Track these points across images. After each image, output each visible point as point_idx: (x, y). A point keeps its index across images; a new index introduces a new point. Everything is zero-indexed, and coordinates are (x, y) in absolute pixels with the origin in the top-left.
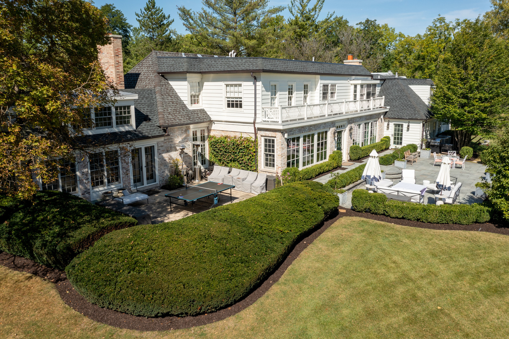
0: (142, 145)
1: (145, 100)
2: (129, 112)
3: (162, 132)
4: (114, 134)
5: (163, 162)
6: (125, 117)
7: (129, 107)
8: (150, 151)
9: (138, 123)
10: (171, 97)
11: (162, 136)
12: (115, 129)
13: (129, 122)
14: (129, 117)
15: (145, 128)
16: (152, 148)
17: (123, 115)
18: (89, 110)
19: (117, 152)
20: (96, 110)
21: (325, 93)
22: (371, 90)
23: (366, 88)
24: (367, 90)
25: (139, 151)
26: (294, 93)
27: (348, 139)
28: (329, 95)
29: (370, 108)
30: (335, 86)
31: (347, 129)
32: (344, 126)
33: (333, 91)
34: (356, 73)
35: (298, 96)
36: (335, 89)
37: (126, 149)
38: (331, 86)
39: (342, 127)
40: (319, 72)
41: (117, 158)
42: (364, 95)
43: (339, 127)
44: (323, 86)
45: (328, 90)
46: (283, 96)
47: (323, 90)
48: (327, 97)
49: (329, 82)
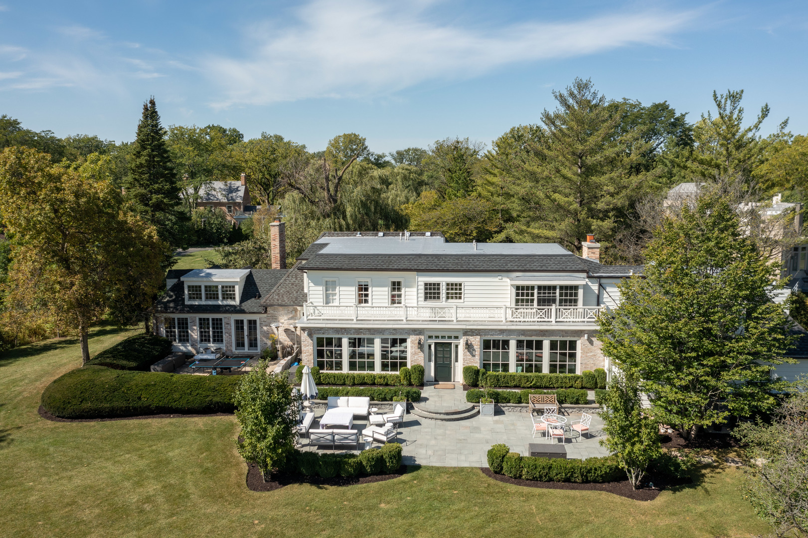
0: (245, 318)
2: (234, 291)
3: (261, 310)
4: (219, 306)
5: (267, 335)
6: (231, 294)
7: (234, 287)
8: (252, 324)
9: (243, 300)
11: (260, 313)
12: (220, 302)
13: (234, 298)
14: (235, 295)
15: (250, 304)
16: (255, 322)
17: (228, 292)
18: (200, 287)
19: (221, 320)
20: (206, 287)
21: (432, 292)
22: (558, 294)
23: (536, 291)
24: (539, 293)
25: (242, 321)
26: (370, 289)
27: (464, 355)
28: (443, 294)
29: (546, 319)
30: (460, 285)
31: (462, 342)
32: (456, 338)
33: (455, 291)
34: (528, 267)
35: (380, 294)
36: (460, 289)
37: (229, 319)
38: (448, 284)
39: (450, 337)
40: (416, 267)
41: (221, 324)
42: (532, 301)
43: (443, 337)
44: (426, 284)
45: (439, 289)
46: (347, 294)
47: (426, 289)
48: (439, 298)
49: (443, 280)
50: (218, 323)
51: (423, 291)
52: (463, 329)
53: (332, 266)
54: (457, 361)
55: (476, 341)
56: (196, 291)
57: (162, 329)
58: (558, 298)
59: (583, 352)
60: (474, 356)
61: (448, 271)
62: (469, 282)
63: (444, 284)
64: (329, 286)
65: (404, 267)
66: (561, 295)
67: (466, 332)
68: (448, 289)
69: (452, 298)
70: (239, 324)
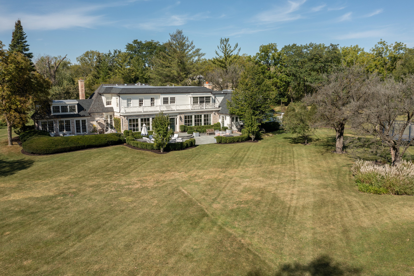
0: (81, 119)
2: (75, 108)
3: (88, 115)
4: (69, 115)
5: (90, 126)
6: (73, 109)
7: (75, 106)
8: (84, 122)
9: (79, 111)
10: (99, 102)
12: (68, 113)
13: (75, 111)
14: (75, 109)
15: (82, 113)
16: (85, 121)
17: (72, 109)
18: (59, 107)
19: (69, 121)
20: (62, 107)
21: (165, 101)
22: (205, 99)
23: (199, 98)
24: (200, 99)
25: (79, 121)
26: (144, 101)
27: (179, 122)
28: (169, 102)
29: (202, 108)
30: (175, 98)
31: (178, 117)
32: (176, 116)
33: (173, 100)
34: (194, 91)
35: (147, 102)
36: (175, 100)
37: (73, 120)
38: (171, 98)
39: (174, 116)
40: (160, 92)
41: (69, 123)
42: (198, 102)
43: (172, 116)
44: (164, 98)
45: (168, 100)
46: (135, 102)
47: (164, 100)
48: (168, 103)
49: (169, 96)
50: (68, 122)
51: (163, 101)
52: (178, 112)
53: (130, 92)
54: (176, 124)
55: (183, 116)
56: (56, 109)
57: (40, 127)
58: (205, 101)
59: (213, 118)
60: (182, 121)
61: (171, 93)
62: (177, 97)
63: (170, 98)
64: (129, 100)
65: (156, 92)
66: (206, 100)
67: (180, 113)
68: (171, 100)
69: (172, 103)
70: (78, 122)
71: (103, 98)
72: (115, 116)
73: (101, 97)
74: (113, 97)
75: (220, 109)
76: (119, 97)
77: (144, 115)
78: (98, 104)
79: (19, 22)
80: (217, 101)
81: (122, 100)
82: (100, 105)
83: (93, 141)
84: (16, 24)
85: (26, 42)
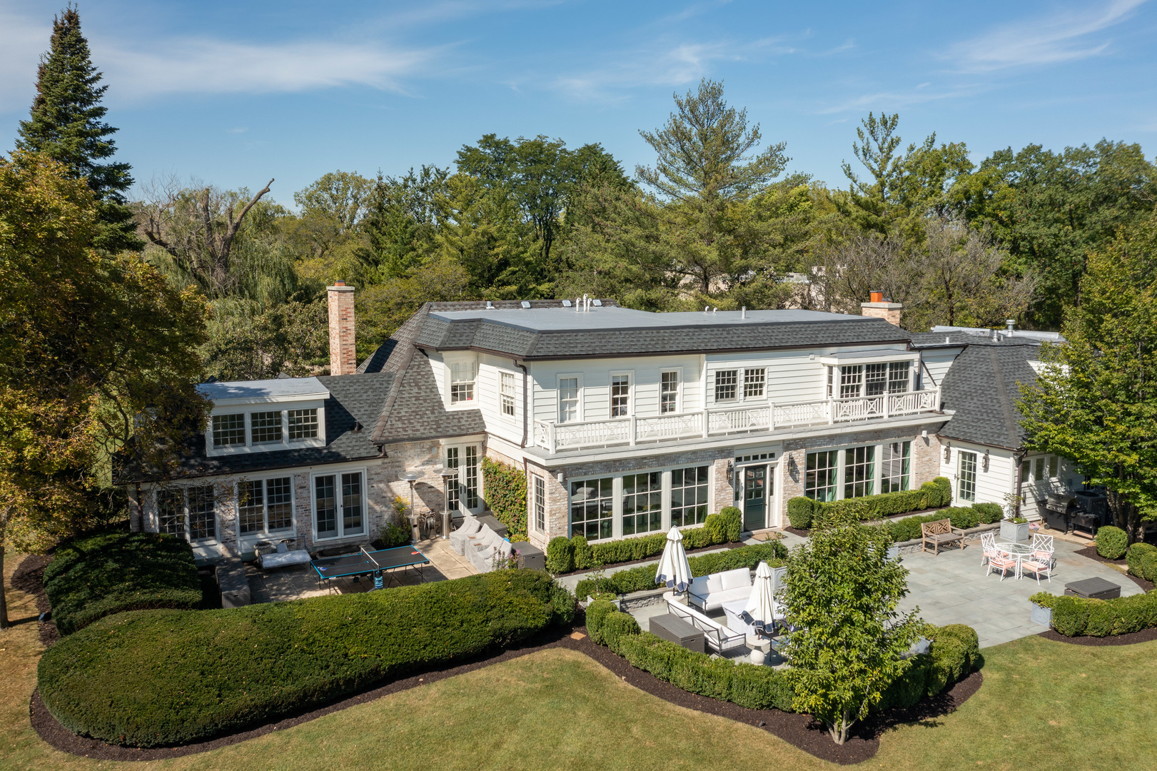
0: (337, 471)
1: (369, 393)
2: (314, 419)
3: (374, 452)
4: (285, 453)
5: (381, 498)
6: (307, 427)
7: (314, 411)
8: (353, 482)
9: (332, 436)
10: (420, 389)
11: (374, 457)
12: (285, 445)
13: (314, 434)
14: (315, 427)
15: (344, 443)
16: (357, 478)
17: (301, 422)
18: (241, 417)
19: (287, 481)
20: (254, 416)
21: (725, 387)
22: (887, 376)
23: (864, 373)
24: (867, 376)
25: (330, 480)
26: (631, 390)
27: (786, 482)
28: (740, 390)
29: (877, 414)
30: (763, 371)
31: (782, 462)
32: (772, 455)
33: (755, 382)
34: (842, 339)
35: (644, 396)
36: (762, 378)
37: (305, 477)
38: (747, 372)
39: (764, 457)
40: (702, 347)
41: (287, 490)
42: (858, 387)
43: (755, 458)
44: (718, 374)
45: (734, 381)
46: (595, 399)
47: (718, 382)
48: (733, 395)
49: (740, 365)
50: (280, 490)
51: (713, 386)
52: (784, 441)
53: (577, 351)
54: (771, 493)
55: (800, 456)
56: (231, 428)
57: (151, 516)
58: (888, 381)
59: (920, 457)
60: (797, 481)
61: (748, 349)
62: (775, 366)
63: (743, 371)
64: (568, 387)
65: (687, 347)
66: (891, 378)
67: (789, 445)
68: (746, 379)
69: (750, 394)
70: (324, 485)
71: (434, 370)
72: (489, 454)
73: (427, 363)
74: (482, 366)
75: (949, 418)
76: (525, 371)
77: (641, 461)
78: (417, 399)
79: (72, 18)
80: (929, 380)
81: (538, 388)
82: (425, 400)
83: (422, 633)
84: (58, 29)
85: (99, 112)
